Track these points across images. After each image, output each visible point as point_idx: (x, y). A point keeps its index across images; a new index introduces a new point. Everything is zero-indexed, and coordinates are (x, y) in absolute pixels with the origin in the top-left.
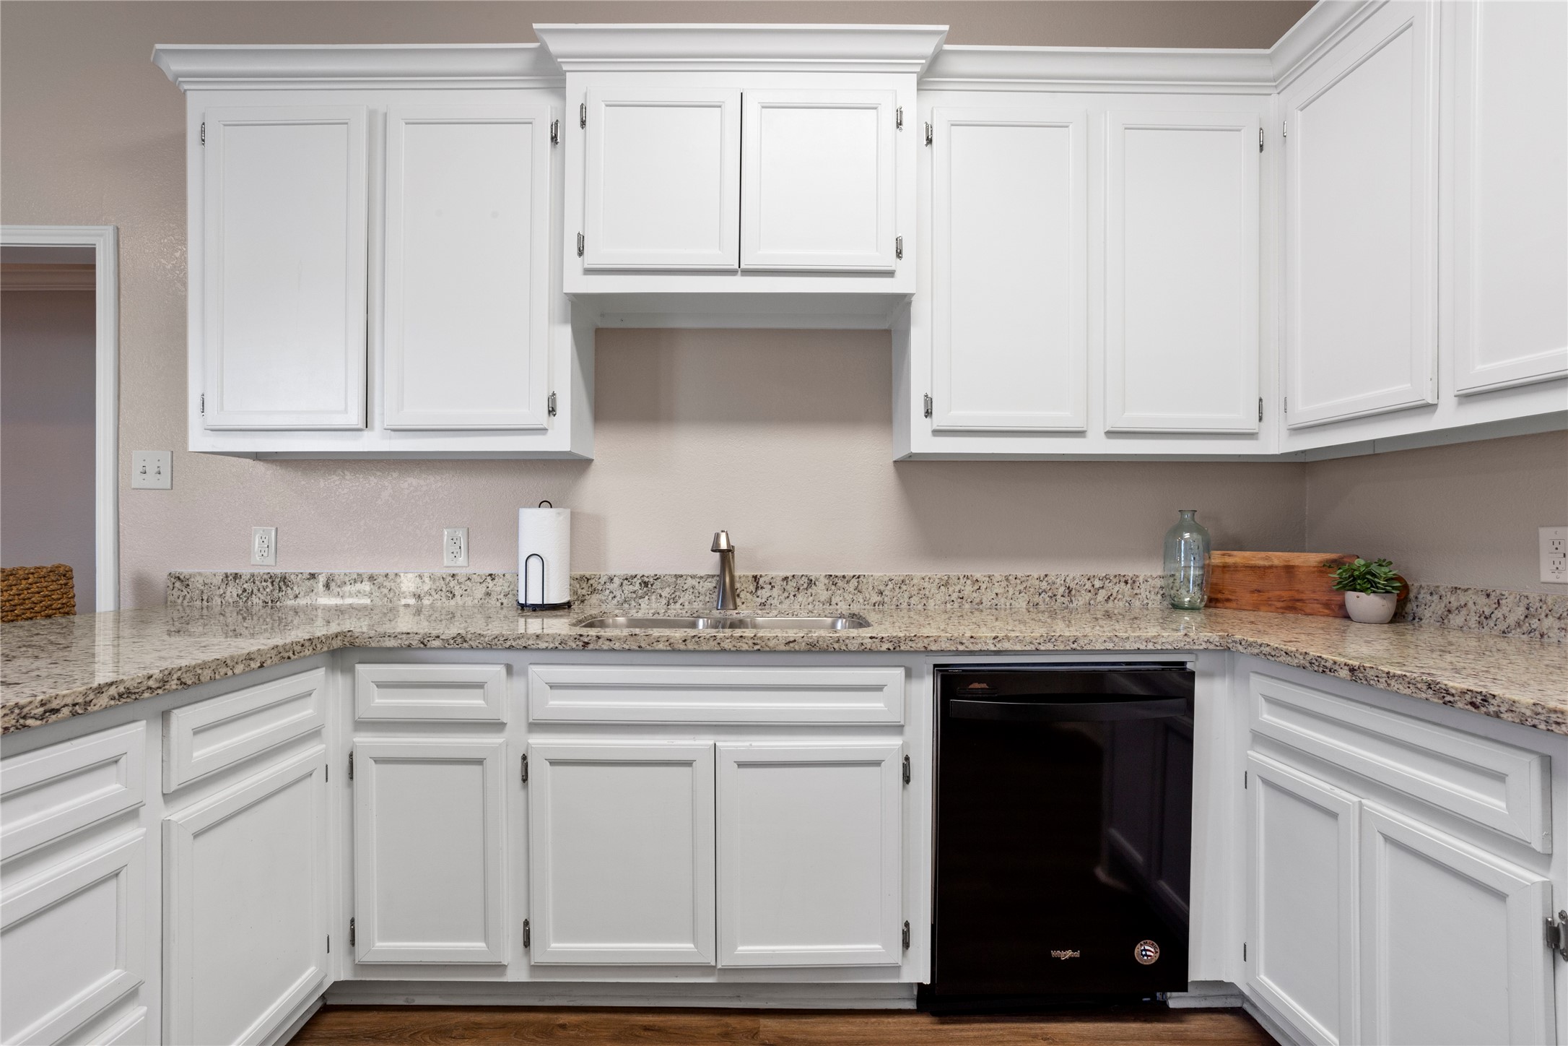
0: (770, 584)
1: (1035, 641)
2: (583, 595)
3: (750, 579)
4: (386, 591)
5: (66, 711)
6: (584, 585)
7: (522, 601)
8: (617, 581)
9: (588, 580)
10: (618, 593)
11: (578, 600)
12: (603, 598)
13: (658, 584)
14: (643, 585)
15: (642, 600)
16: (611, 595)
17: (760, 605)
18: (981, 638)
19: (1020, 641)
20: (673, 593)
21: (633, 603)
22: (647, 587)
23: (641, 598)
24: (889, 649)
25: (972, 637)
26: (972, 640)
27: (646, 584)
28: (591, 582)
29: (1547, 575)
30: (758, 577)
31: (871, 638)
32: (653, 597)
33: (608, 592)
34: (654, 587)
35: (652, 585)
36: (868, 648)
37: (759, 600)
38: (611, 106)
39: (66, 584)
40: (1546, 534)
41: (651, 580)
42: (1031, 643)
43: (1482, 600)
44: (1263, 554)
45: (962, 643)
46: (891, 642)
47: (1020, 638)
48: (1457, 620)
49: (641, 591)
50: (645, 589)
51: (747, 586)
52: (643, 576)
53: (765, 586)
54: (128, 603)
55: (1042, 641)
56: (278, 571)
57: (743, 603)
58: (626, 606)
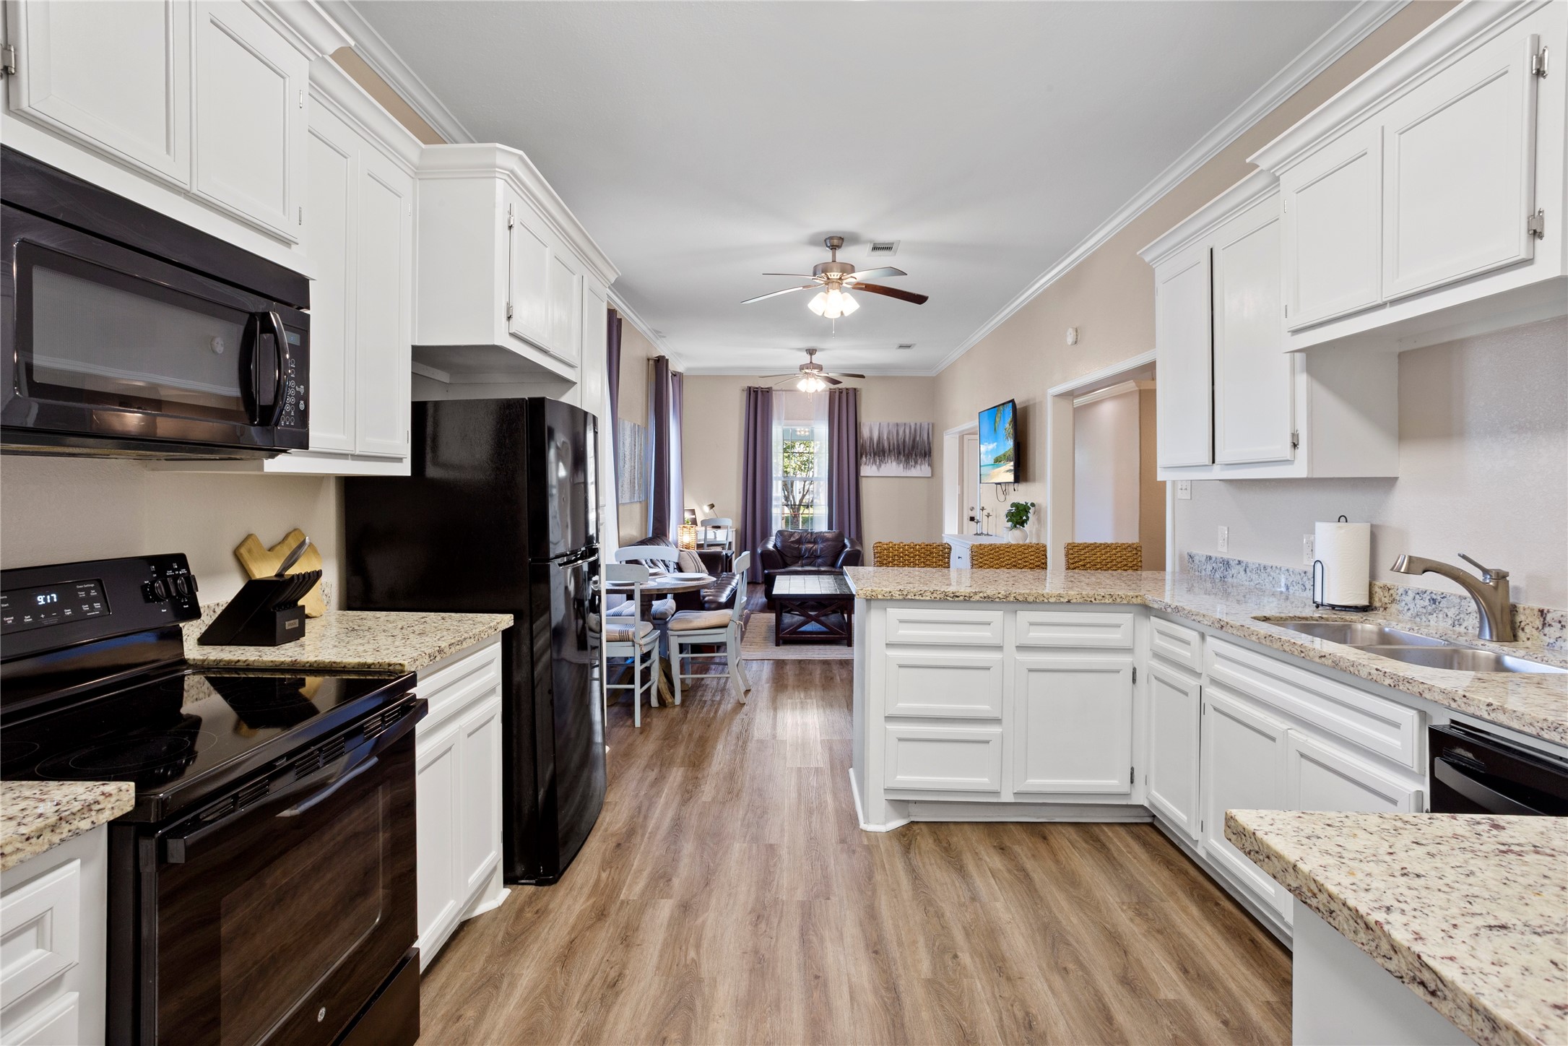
0: (1560, 622)
1: (1536, 724)
2: (1386, 603)
3: (1536, 612)
4: (1271, 578)
5: (961, 598)
6: (1386, 594)
7: (1318, 599)
8: (1411, 594)
9: (1389, 589)
10: (1412, 606)
11: (1381, 607)
12: (1401, 609)
13: (1444, 601)
14: (1432, 602)
15: (1431, 616)
16: (1406, 608)
17: (1548, 645)
18: (1474, 700)
19: (1519, 718)
20: (1458, 615)
21: (1424, 619)
22: (1435, 604)
23: (1431, 614)
24: (1390, 686)
25: (1464, 696)
26: (1464, 700)
27: (1434, 601)
28: (1391, 592)
30: (1545, 611)
31: (1377, 670)
32: (1441, 616)
33: (1404, 603)
34: (1441, 605)
35: (1439, 603)
36: (1375, 678)
37: (1547, 639)
38: (1299, 192)
39: (1137, 554)
41: (1439, 598)
42: (1531, 724)
45: (1455, 700)
46: (1392, 678)
47: (1518, 714)
49: (1430, 607)
50: (1434, 606)
51: (1532, 620)
52: (1432, 593)
53: (1553, 624)
54: (1177, 569)
55: (1545, 726)
56: (1226, 557)
57: (1528, 639)
58: (1418, 619)
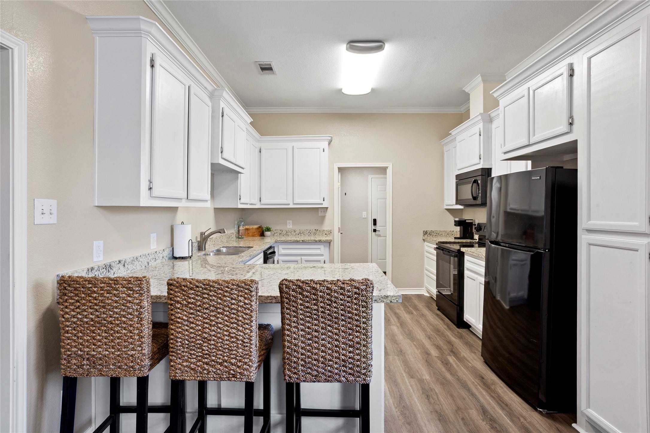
29: (288, 227)
40: (288, 221)
43: (280, 231)
44: (249, 226)
48: (276, 235)
56: (107, 263)
